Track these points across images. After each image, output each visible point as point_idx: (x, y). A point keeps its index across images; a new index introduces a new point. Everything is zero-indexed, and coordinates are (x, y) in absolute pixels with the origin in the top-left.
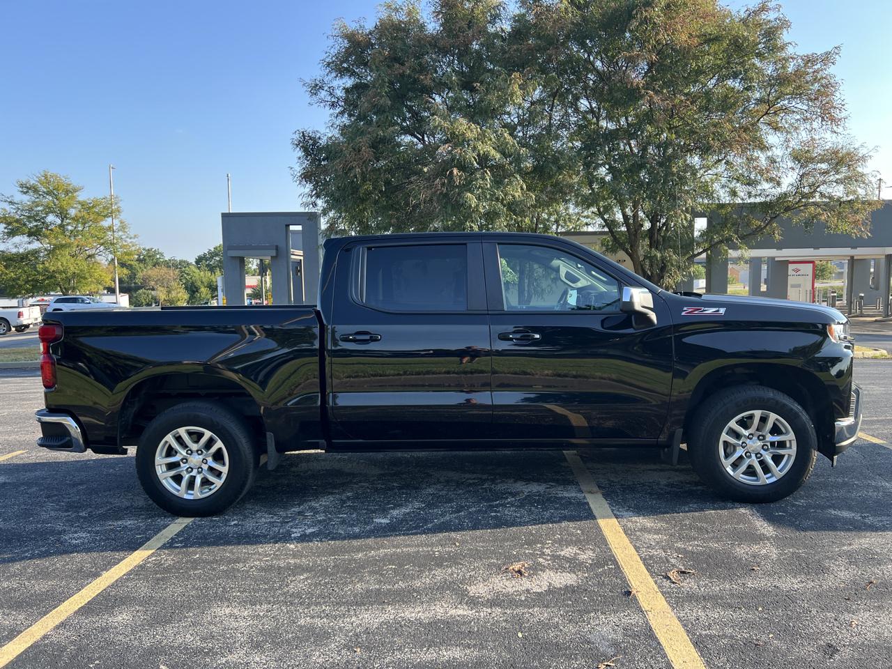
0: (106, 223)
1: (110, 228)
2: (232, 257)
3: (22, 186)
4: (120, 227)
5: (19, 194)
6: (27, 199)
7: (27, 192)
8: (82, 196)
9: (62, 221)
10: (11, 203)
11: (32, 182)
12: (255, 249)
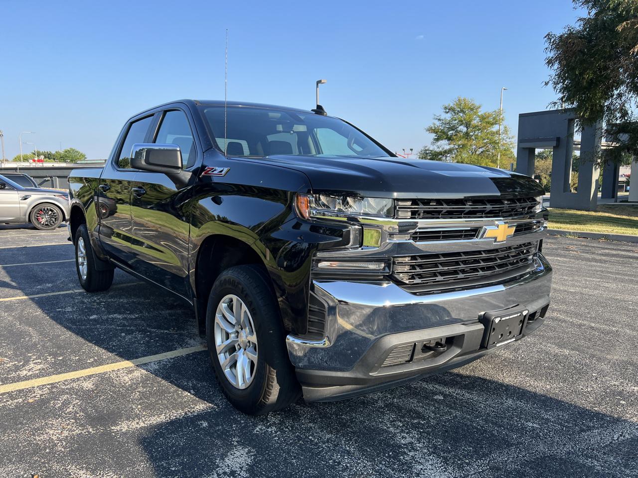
0: (495, 128)
1: (498, 133)
2: (523, 148)
3: (446, 108)
4: (504, 130)
5: (444, 113)
6: (448, 117)
7: (448, 112)
8: (481, 112)
9: (467, 130)
10: (439, 120)
11: (451, 105)
12: (542, 142)
